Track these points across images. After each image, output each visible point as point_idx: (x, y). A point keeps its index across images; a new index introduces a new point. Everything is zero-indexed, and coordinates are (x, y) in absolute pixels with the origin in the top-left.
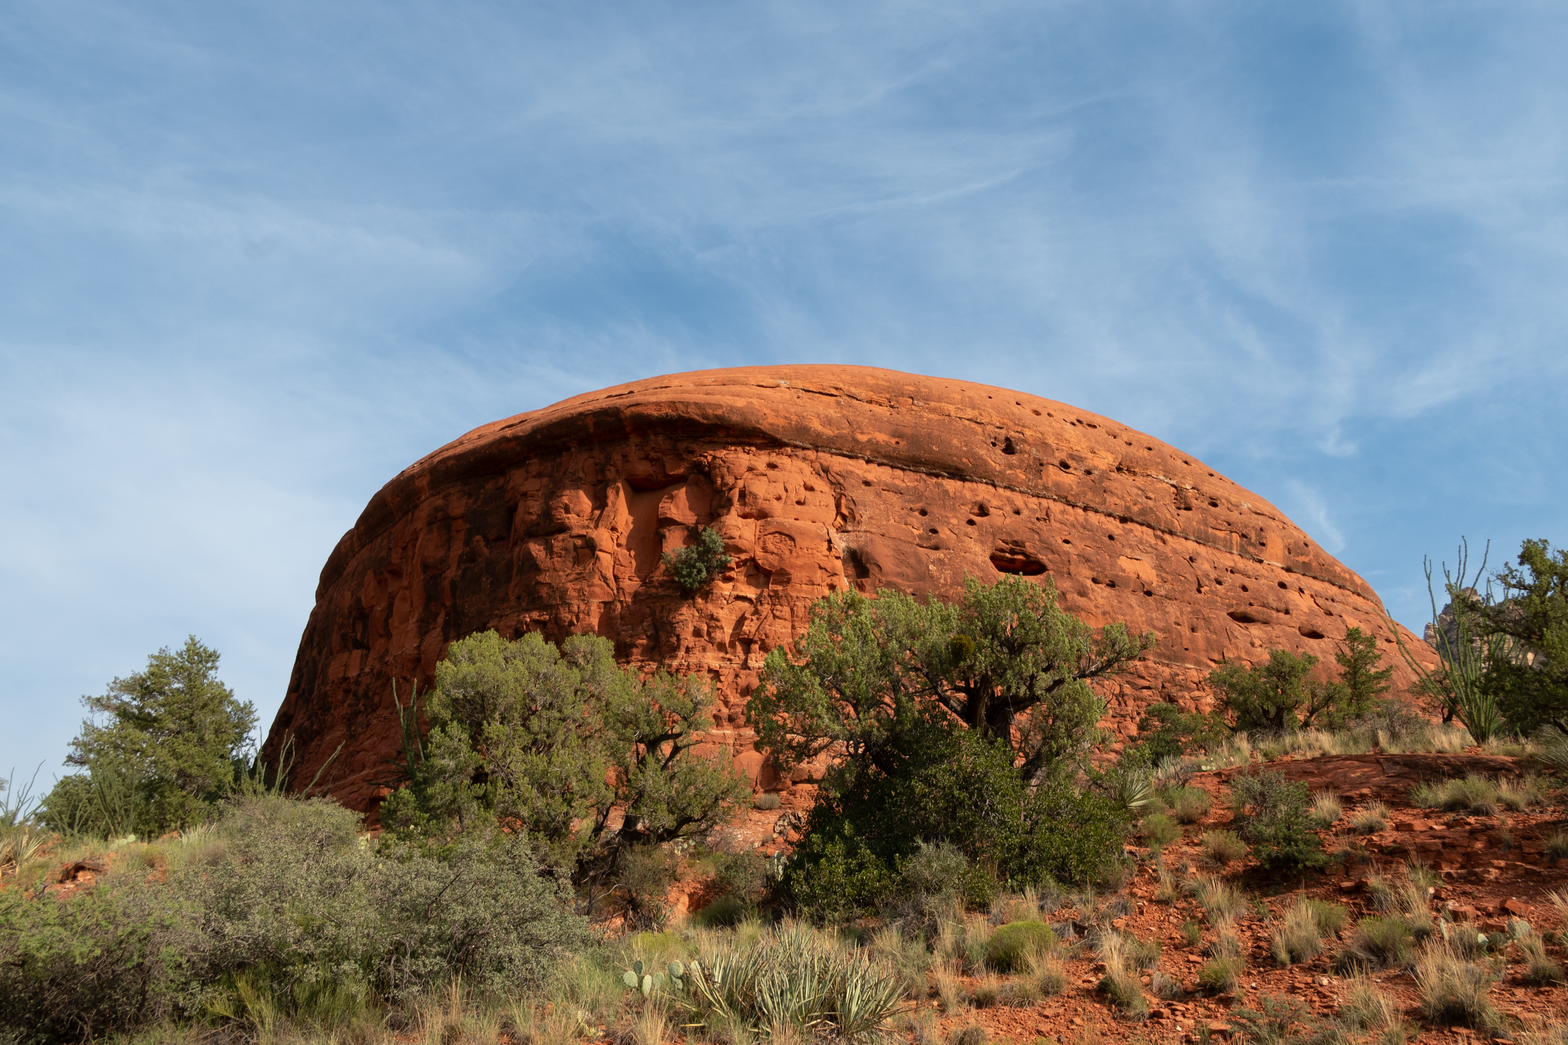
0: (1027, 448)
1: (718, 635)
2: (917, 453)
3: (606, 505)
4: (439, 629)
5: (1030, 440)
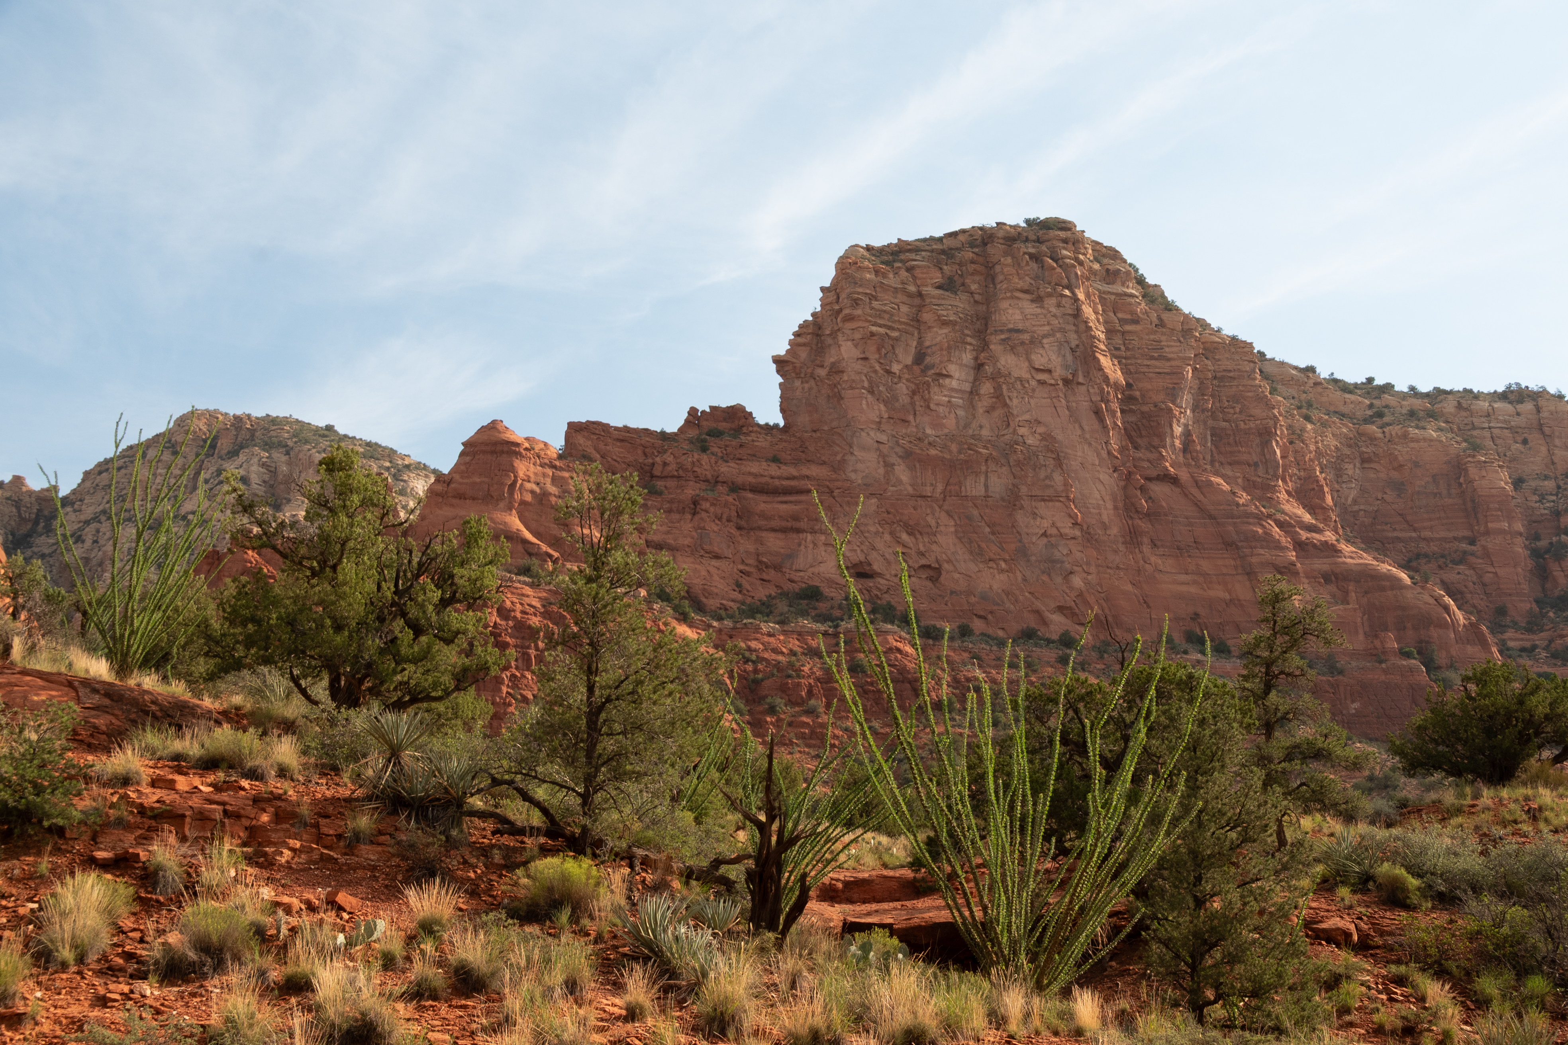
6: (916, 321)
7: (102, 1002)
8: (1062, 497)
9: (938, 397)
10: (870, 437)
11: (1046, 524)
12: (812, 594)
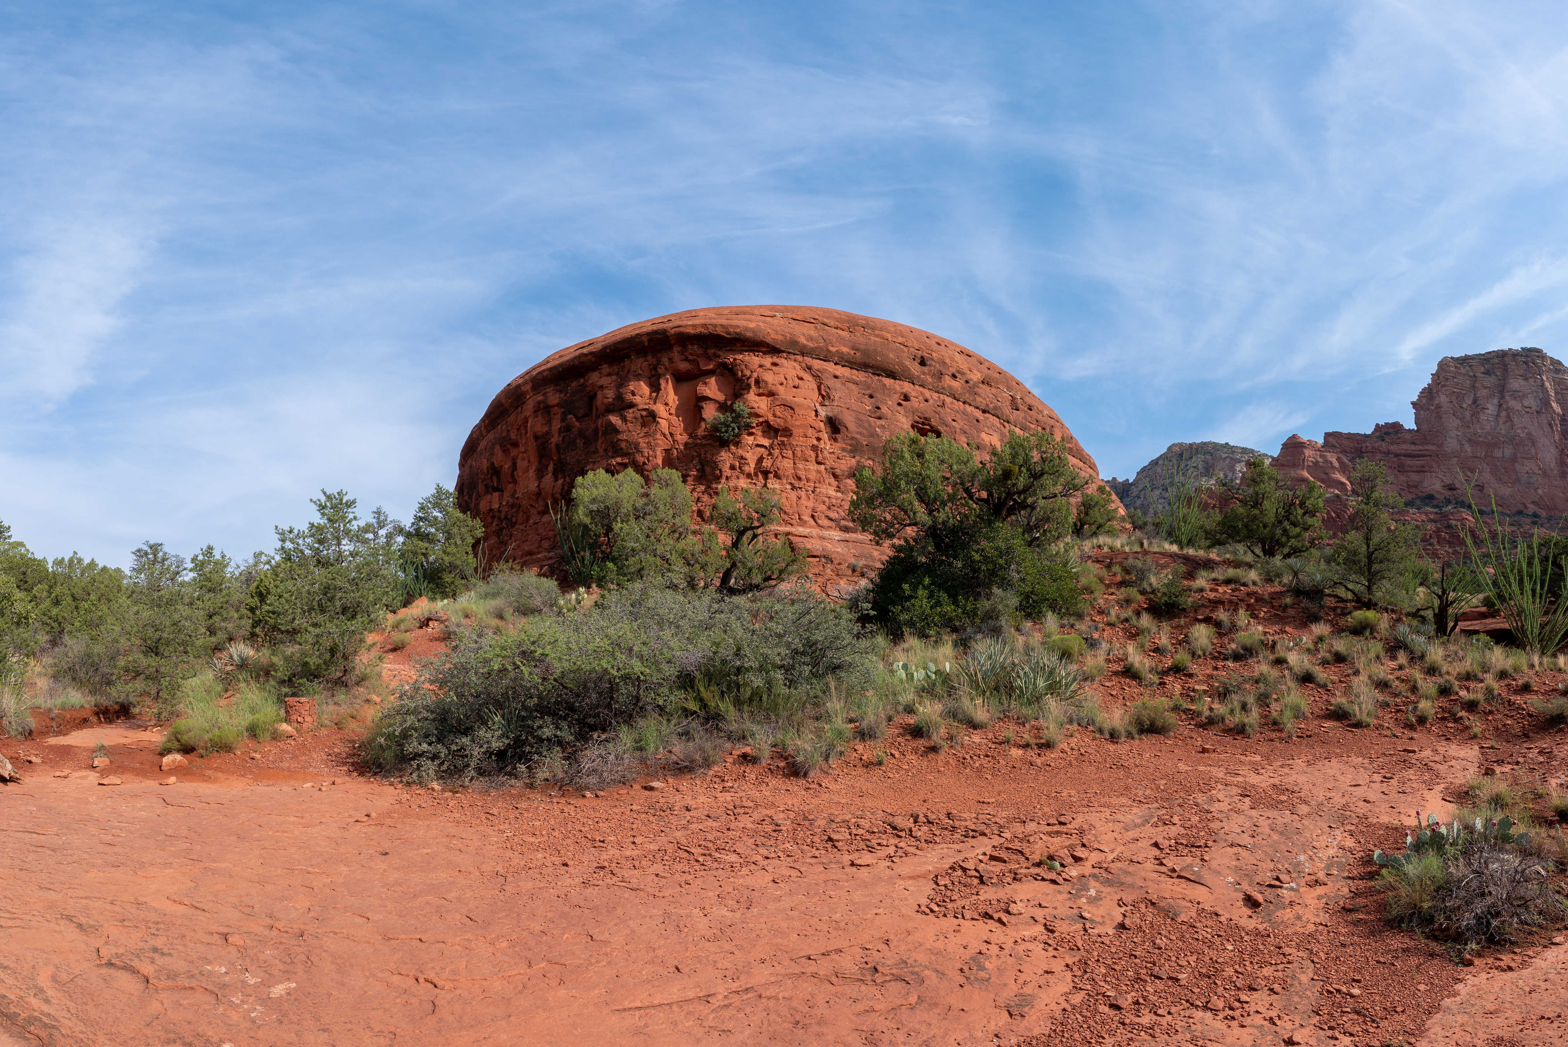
0: (934, 363)
1: (747, 469)
2: (867, 361)
3: (660, 389)
4: (550, 474)
5: (936, 359)
6: (1473, 387)
7: (1216, 668)
8: (1534, 458)
9: (1483, 417)
10: (1454, 433)
11: (1528, 468)
12: (1431, 497)
